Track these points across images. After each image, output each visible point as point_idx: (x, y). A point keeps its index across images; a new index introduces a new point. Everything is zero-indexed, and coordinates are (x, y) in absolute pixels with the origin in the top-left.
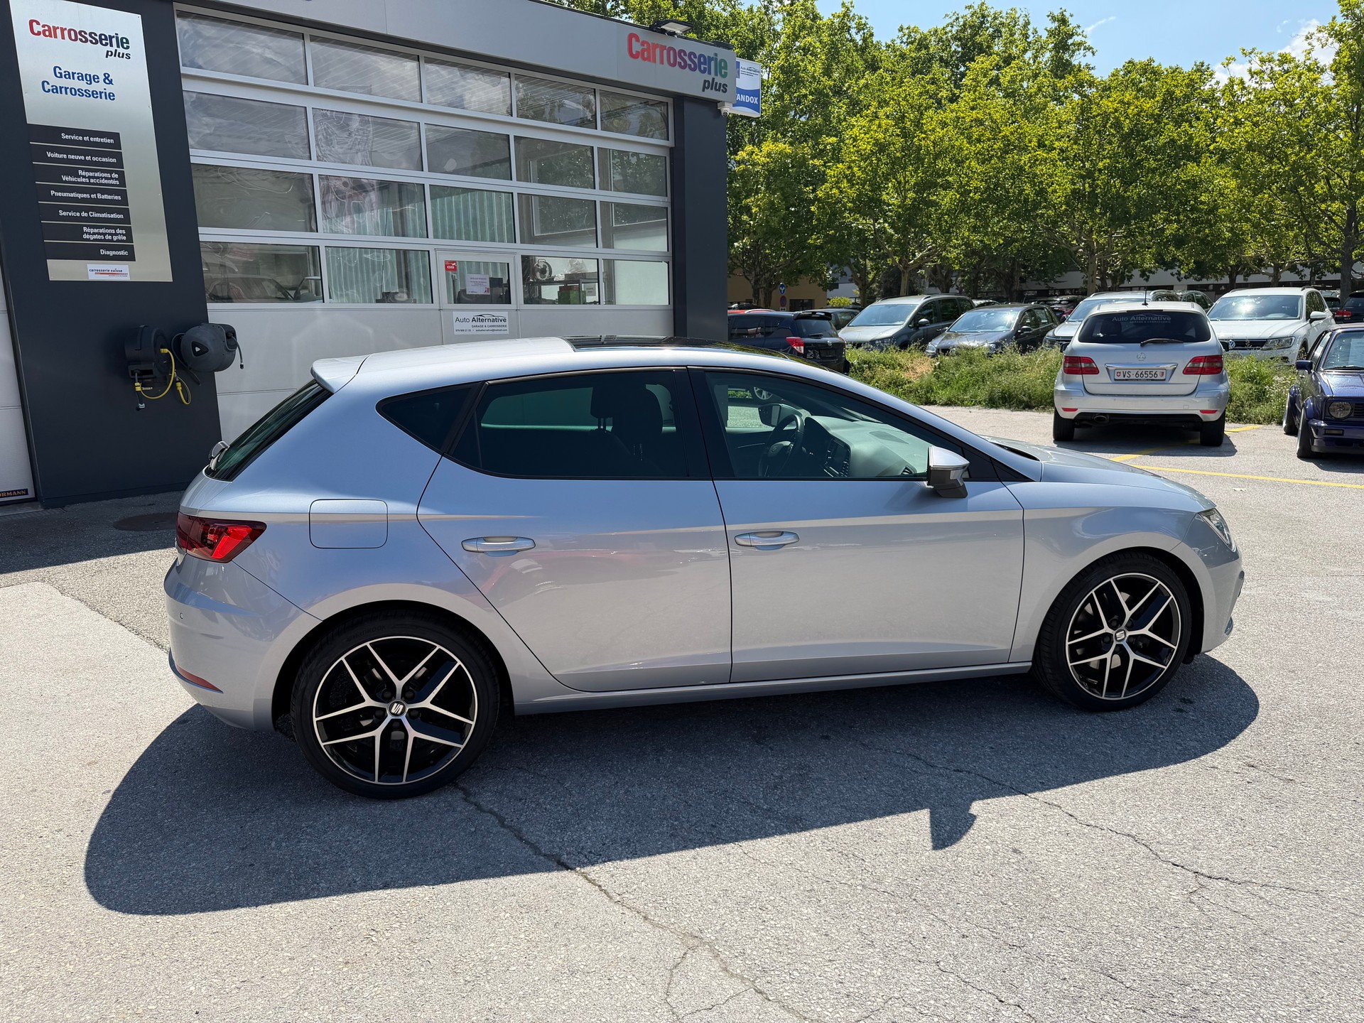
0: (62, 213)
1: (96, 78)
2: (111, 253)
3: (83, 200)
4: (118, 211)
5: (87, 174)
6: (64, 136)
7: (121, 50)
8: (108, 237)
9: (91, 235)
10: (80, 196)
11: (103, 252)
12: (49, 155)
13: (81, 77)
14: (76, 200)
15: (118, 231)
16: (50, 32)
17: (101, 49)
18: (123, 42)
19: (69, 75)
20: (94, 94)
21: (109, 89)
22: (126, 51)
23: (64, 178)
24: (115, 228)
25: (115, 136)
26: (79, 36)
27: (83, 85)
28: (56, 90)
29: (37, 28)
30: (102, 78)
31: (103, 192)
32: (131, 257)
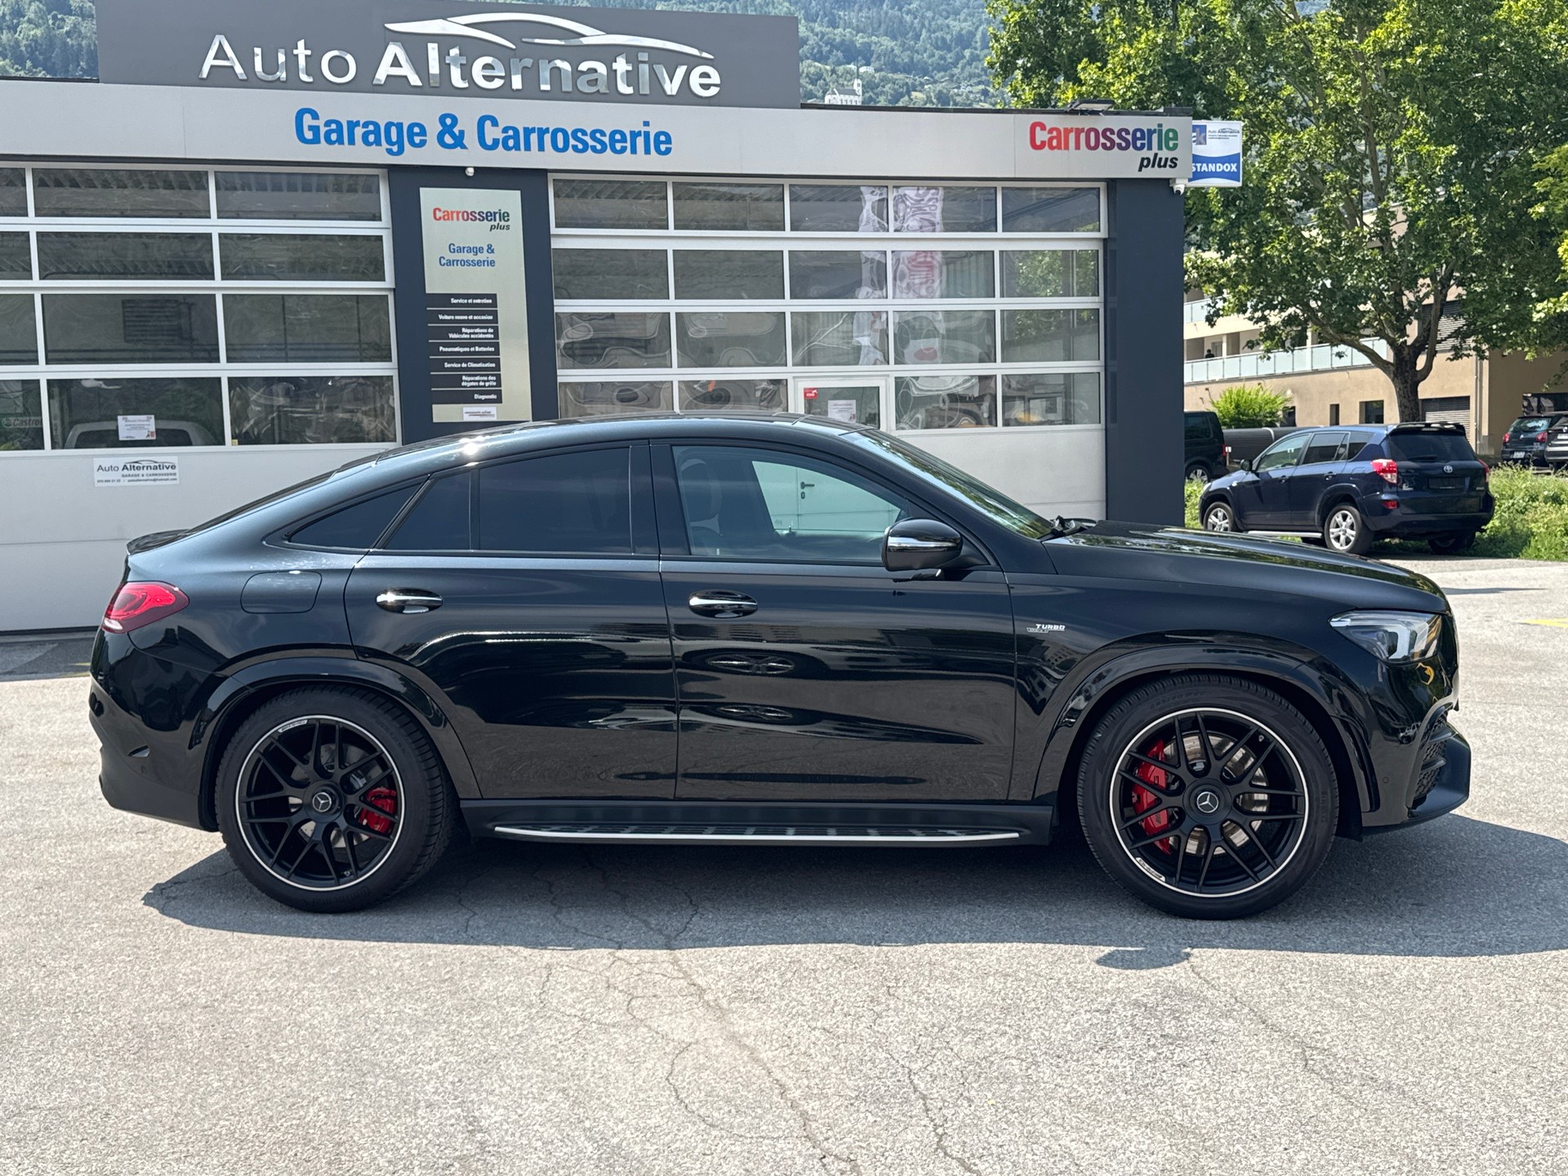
0: (447, 365)
1: (481, 249)
2: (483, 397)
3: (465, 353)
4: (491, 361)
5: (468, 331)
6: (453, 301)
7: (503, 223)
8: (482, 384)
9: (468, 382)
10: (462, 350)
11: (476, 396)
12: (441, 317)
13: (470, 250)
14: (458, 353)
15: (490, 378)
16: (448, 216)
17: (487, 224)
18: (505, 216)
19: (460, 250)
20: (479, 263)
21: (491, 257)
22: (506, 224)
23: (451, 336)
24: (487, 375)
25: (493, 297)
26: (471, 216)
27: (470, 256)
28: (450, 263)
29: (439, 214)
30: (486, 248)
31: (480, 345)
32: (499, 400)
